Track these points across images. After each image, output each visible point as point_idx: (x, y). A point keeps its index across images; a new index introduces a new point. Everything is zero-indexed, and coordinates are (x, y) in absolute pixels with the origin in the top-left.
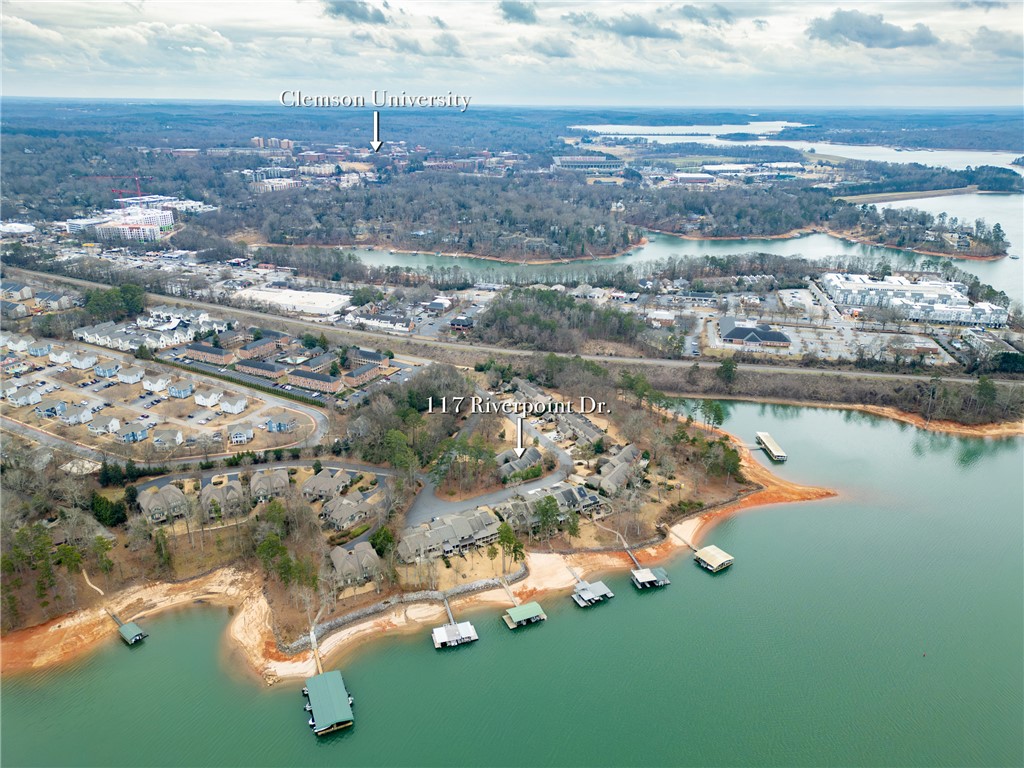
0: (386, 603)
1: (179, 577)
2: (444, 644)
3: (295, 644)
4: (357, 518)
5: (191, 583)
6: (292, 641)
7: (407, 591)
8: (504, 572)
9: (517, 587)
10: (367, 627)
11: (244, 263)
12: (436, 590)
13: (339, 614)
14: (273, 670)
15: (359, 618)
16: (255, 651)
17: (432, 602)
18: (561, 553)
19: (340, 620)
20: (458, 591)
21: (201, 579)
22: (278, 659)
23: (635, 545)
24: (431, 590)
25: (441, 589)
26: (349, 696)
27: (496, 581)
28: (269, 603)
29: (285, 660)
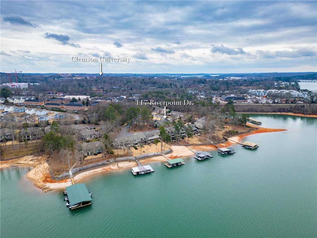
0: (107, 161)
1: (5, 158)
2: (138, 173)
3: (61, 176)
4: (93, 137)
5: (10, 161)
6: (59, 175)
7: (118, 157)
8: (162, 150)
9: (169, 155)
10: (99, 170)
11: (52, 93)
12: (132, 156)
13: (85, 165)
14: (48, 186)
15: (94, 166)
16: (39, 181)
17: (130, 161)
18: (185, 146)
19: (85, 167)
20: (142, 157)
21: (16, 159)
22: (51, 182)
23: (216, 142)
24: (130, 156)
25: (134, 156)
26: (90, 193)
27: (159, 153)
28: (49, 164)
29: (55, 182)
